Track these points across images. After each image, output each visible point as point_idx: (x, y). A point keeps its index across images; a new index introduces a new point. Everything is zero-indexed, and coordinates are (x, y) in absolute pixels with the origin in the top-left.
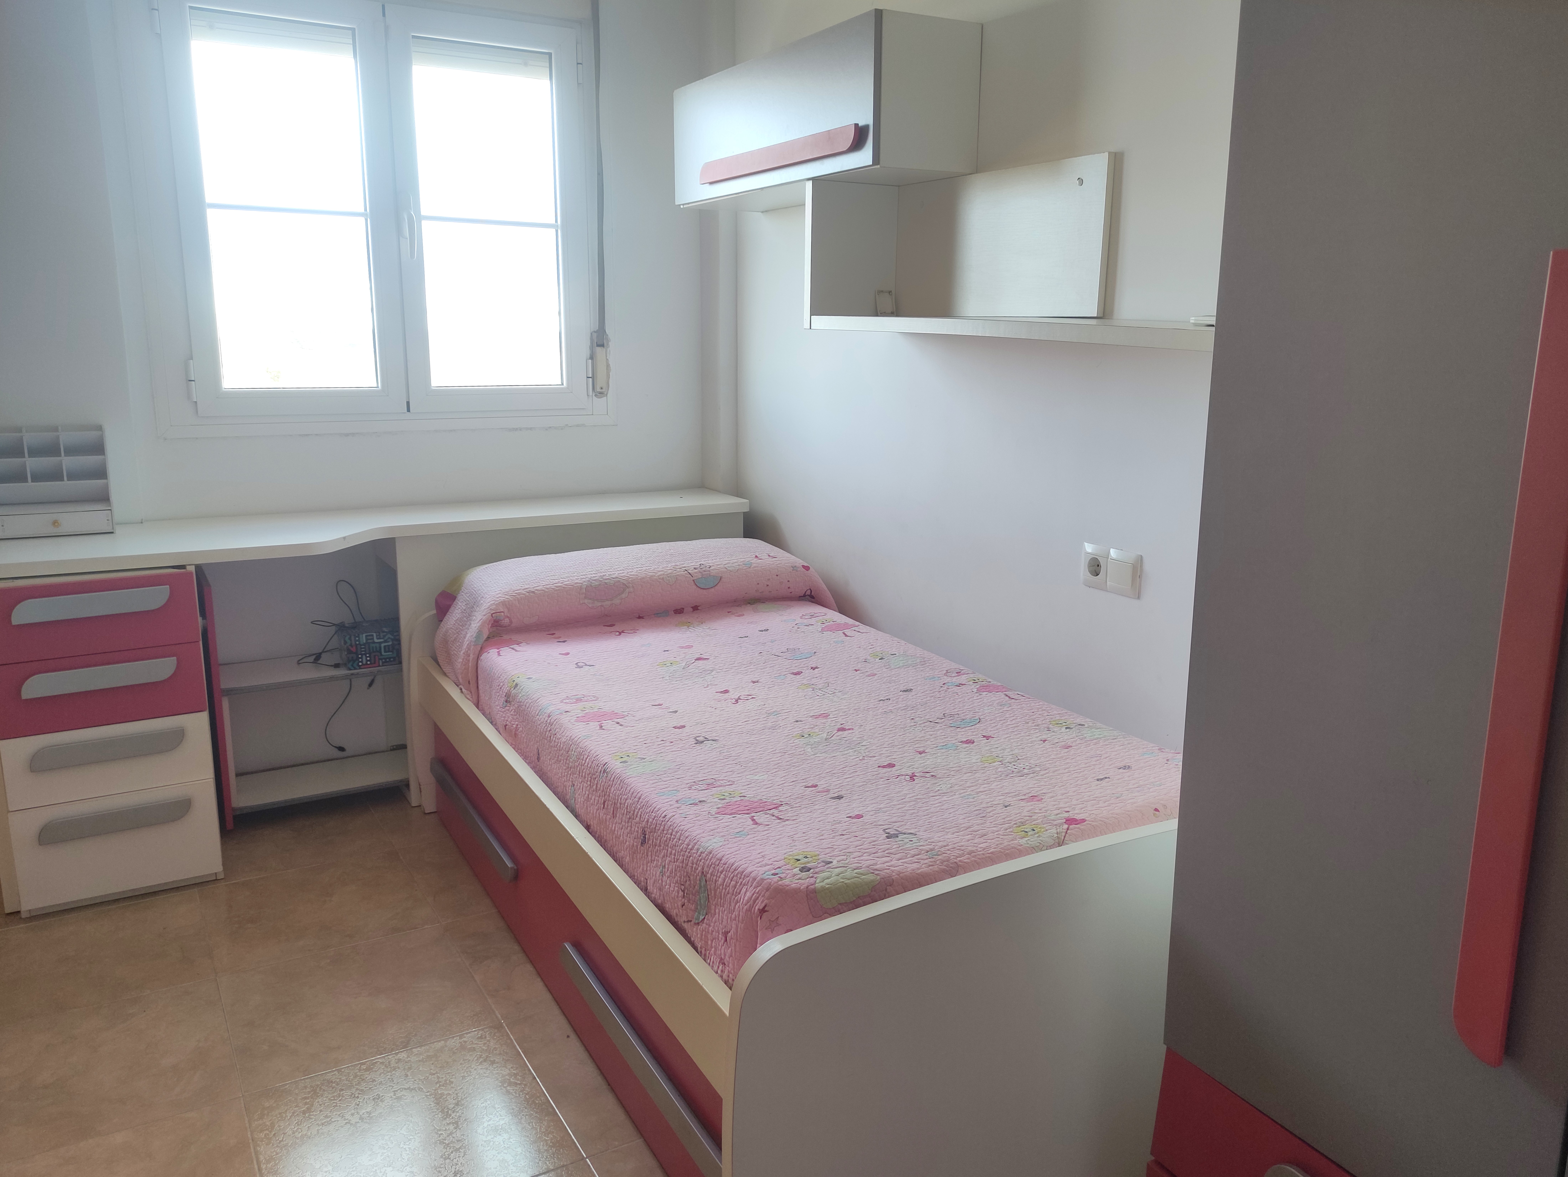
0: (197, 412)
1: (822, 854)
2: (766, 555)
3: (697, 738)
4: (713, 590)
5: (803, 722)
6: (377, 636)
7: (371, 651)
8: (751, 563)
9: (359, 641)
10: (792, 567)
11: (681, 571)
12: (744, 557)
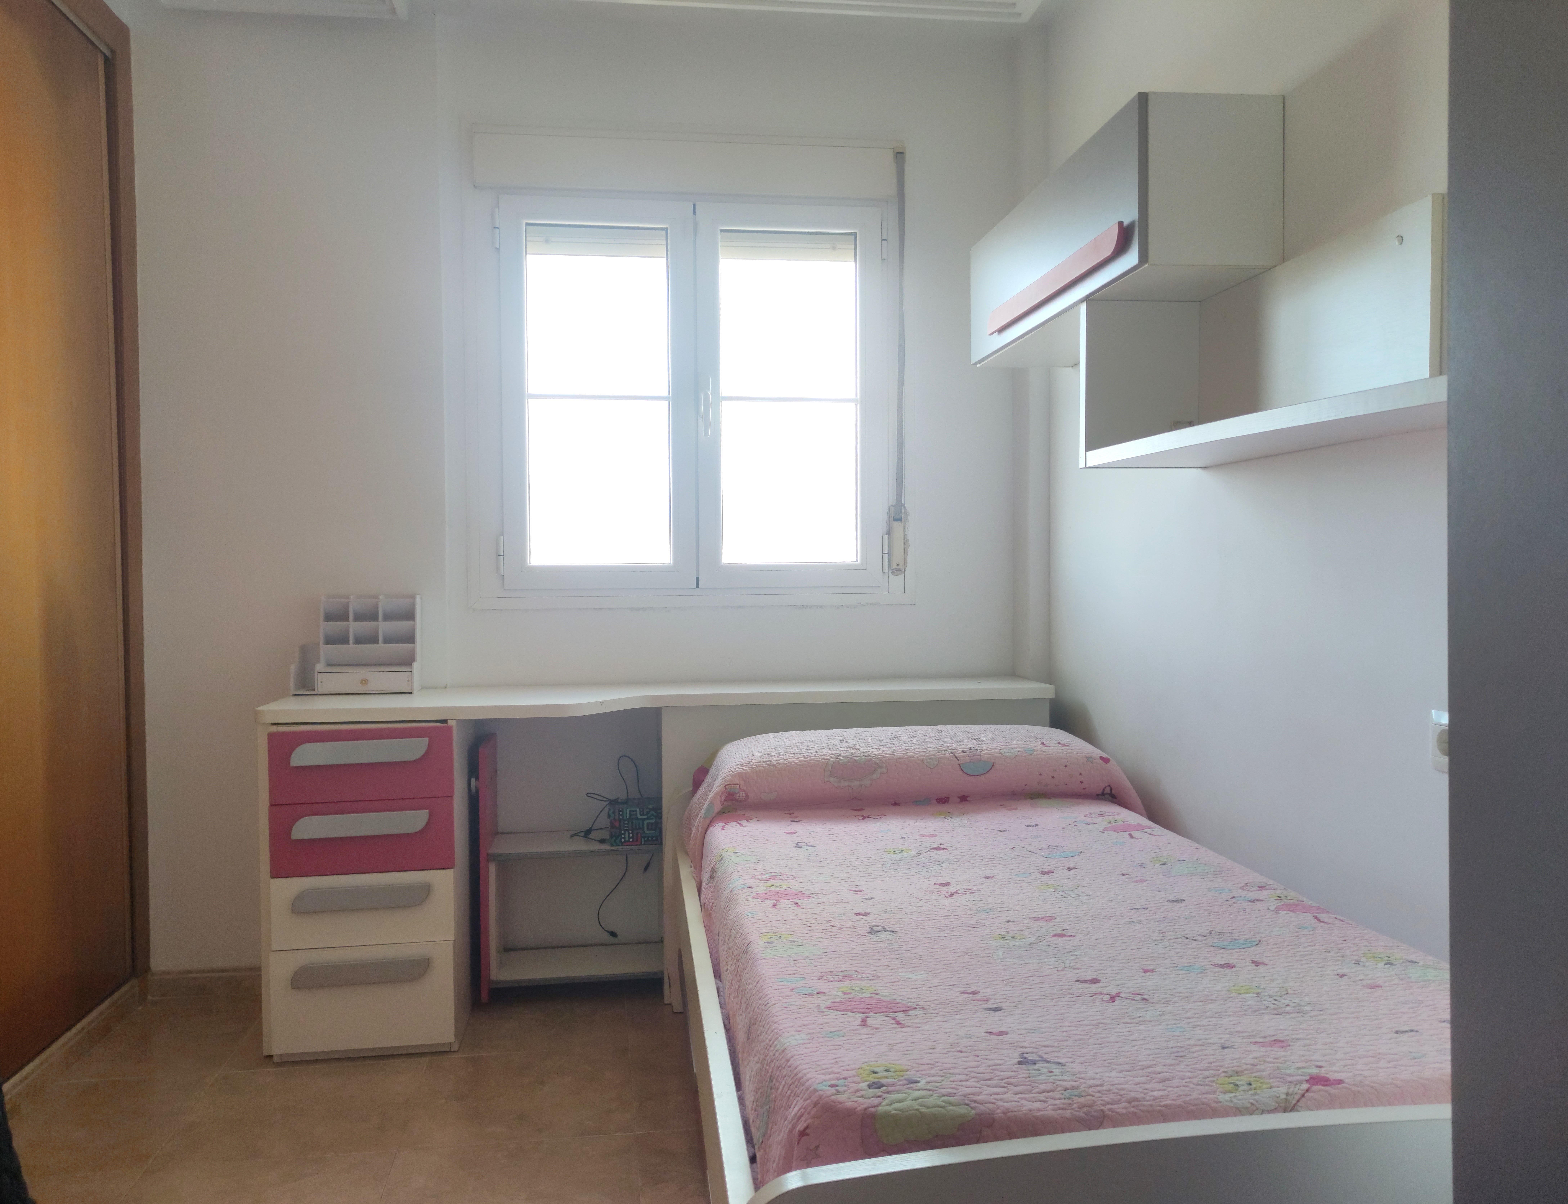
0: (504, 585)
1: (914, 1070)
2: (1056, 742)
3: (874, 928)
4: (983, 777)
5: (1016, 923)
6: (640, 811)
7: (634, 827)
8: (1034, 749)
9: (622, 815)
10: (1086, 758)
11: (945, 754)
12: (1027, 743)
